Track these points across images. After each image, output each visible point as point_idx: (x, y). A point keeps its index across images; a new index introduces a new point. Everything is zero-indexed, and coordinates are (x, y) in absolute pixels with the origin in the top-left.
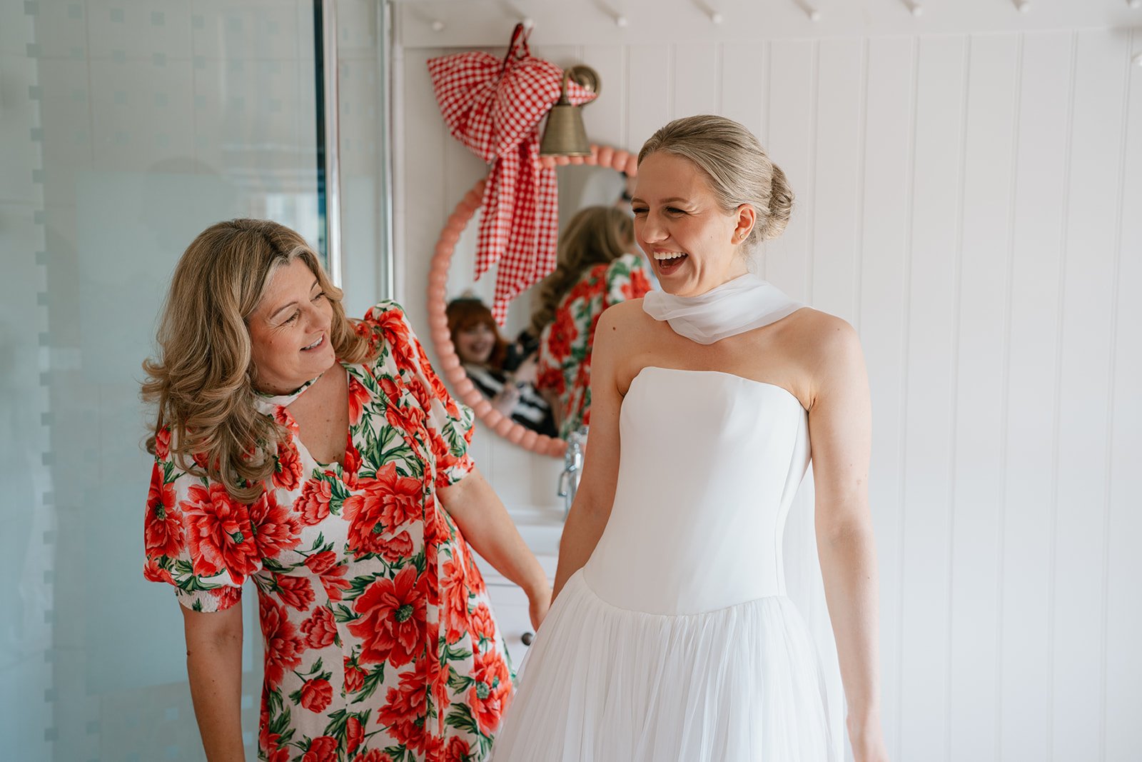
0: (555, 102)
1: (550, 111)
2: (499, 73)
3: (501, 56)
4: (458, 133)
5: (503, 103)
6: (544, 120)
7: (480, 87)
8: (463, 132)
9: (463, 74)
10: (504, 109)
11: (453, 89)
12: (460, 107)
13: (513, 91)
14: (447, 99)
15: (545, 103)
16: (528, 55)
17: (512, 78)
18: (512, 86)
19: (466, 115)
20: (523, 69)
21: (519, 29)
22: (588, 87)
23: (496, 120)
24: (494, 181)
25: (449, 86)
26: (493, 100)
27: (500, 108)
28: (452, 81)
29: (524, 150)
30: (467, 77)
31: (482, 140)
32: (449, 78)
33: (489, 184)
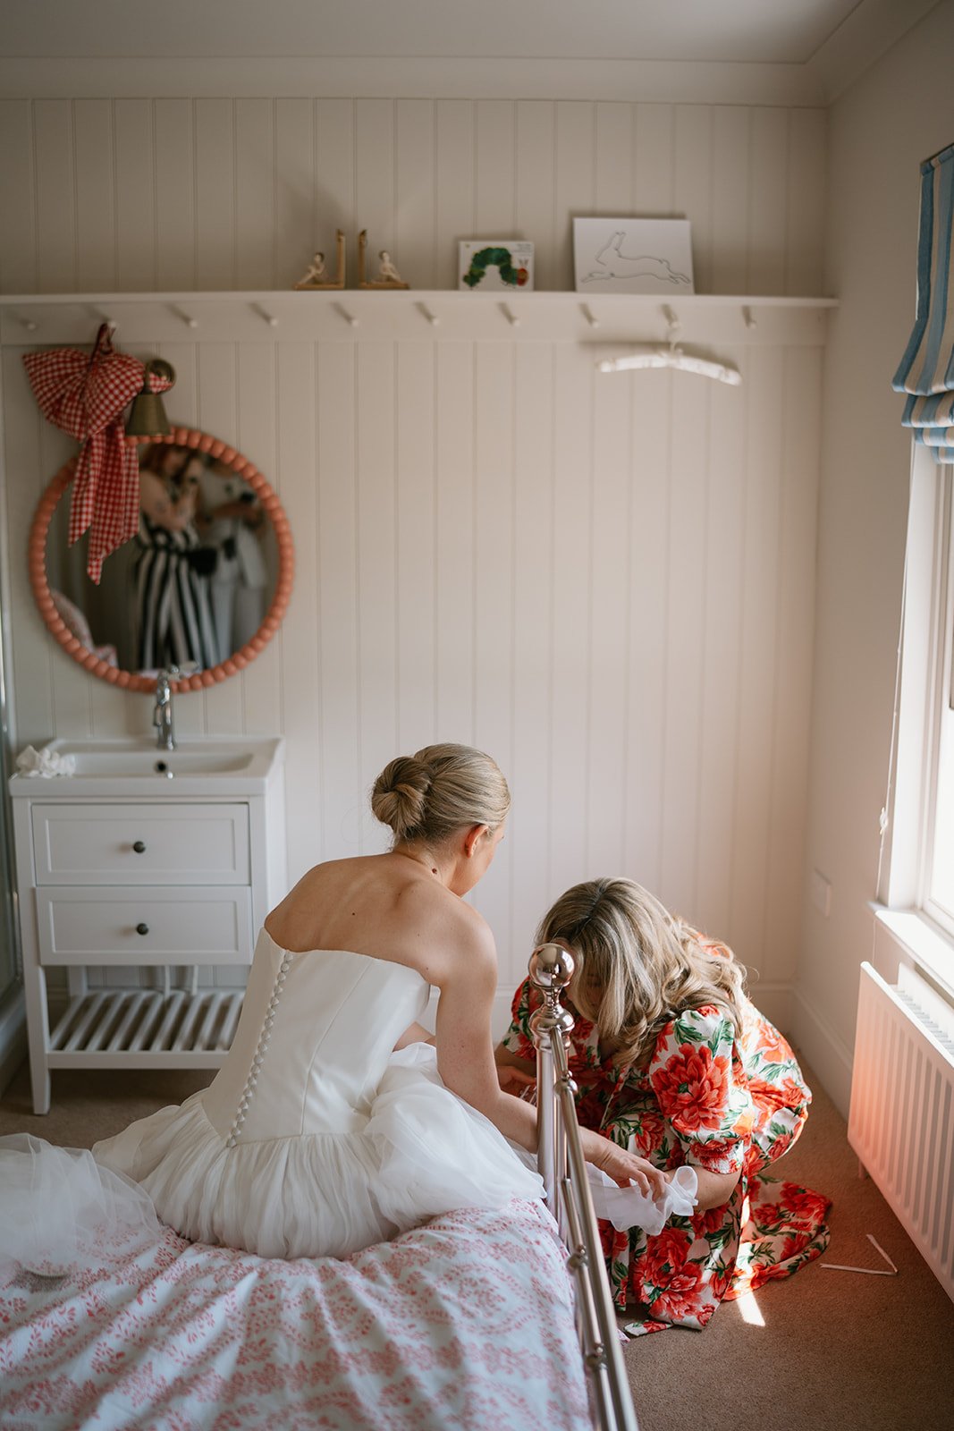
0: (140, 390)
1: (135, 398)
2: (87, 365)
3: (88, 352)
4: (52, 417)
5: (93, 392)
6: (130, 406)
7: (71, 378)
8: (56, 416)
9: (55, 367)
10: (95, 396)
11: (47, 380)
12: (54, 395)
13: (103, 382)
14: (42, 388)
15: (131, 392)
16: (111, 351)
17: (101, 371)
18: (102, 377)
19: (59, 402)
20: (110, 362)
21: (103, 328)
22: (164, 378)
23: (87, 405)
24: (85, 458)
25: (44, 377)
26: (84, 389)
27: (91, 396)
28: (46, 373)
29: (110, 432)
30: (59, 369)
31: (75, 423)
32: (43, 371)
33: (81, 460)
